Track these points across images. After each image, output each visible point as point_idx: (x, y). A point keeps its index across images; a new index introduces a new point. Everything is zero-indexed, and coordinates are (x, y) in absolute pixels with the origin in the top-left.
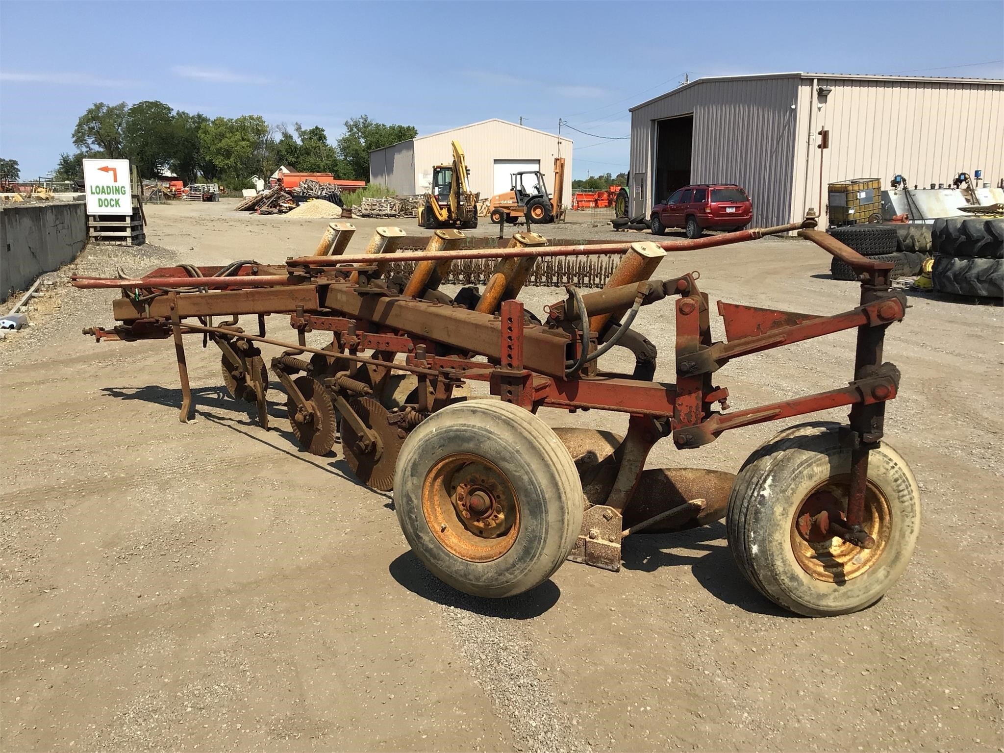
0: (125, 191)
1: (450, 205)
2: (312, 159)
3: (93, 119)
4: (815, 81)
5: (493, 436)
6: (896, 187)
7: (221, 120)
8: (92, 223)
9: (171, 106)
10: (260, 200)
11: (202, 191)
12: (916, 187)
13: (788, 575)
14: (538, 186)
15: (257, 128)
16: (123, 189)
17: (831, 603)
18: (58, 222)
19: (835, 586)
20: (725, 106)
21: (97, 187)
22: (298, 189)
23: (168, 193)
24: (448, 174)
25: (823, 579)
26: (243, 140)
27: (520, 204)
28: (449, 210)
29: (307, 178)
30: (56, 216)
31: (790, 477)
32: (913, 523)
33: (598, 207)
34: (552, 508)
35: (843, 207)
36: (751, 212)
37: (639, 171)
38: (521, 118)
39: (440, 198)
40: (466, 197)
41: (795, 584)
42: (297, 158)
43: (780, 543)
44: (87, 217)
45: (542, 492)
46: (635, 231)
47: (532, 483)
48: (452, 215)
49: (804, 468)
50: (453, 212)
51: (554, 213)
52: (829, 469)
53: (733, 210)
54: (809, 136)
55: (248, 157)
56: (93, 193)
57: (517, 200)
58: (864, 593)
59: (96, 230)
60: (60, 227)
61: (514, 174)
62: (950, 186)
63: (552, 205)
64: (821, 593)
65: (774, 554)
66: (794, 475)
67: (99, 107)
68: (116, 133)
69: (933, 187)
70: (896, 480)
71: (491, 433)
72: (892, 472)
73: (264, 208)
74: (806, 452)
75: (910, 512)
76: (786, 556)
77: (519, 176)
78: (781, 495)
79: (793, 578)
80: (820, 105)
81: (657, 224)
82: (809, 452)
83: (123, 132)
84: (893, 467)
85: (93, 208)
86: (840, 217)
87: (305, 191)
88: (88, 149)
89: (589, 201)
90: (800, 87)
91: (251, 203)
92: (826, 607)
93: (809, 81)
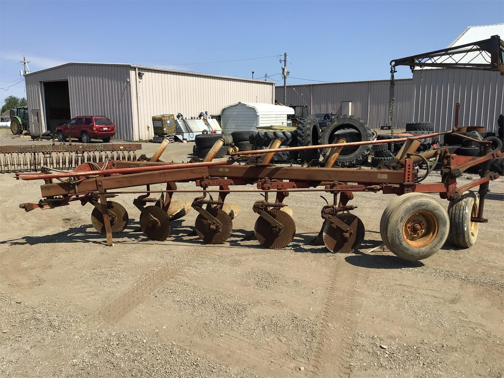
4: (137, 69)
6: (179, 118)
12: (186, 118)
20: (80, 77)
35: (161, 127)
36: (114, 130)
37: (35, 108)
53: (106, 129)
54: (137, 94)
62: (197, 118)
69: (192, 118)
80: (140, 80)
81: (61, 136)
86: (160, 132)
90: (130, 71)
93: (134, 69)
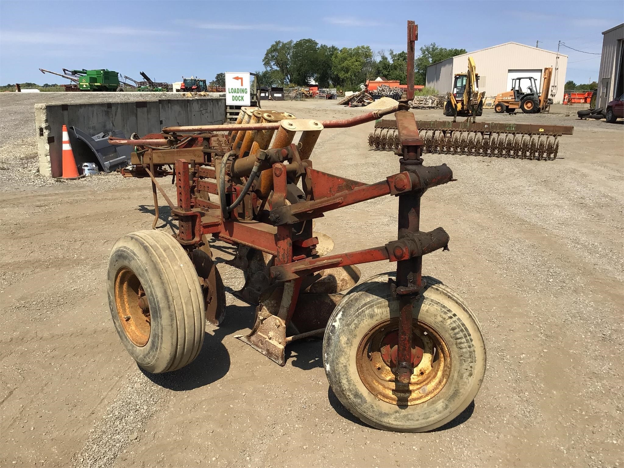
0: (247, 91)
1: (463, 100)
2: (397, 72)
3: (274, 50)
5: (135, 257)
7: (345, 49)
8: (229, 110)
9: (317, 42)
10: (352, 98)
11: (326, 93)
13: (352, 392)
14: (531, 88)
15: (366, 54)
16: (246, 90)
17: (391, 421)
18: (202, 109)
19: (397, 407)
21: (232, 89)
22: (375, 91)
23: (307, 94)
24: (465, 79)
25: (387, 400)
26: (357, 61)
27: (516, 100)
28: (463, 104)
29: (382, 84)
30: (201, 105)
31: (354, 314)
32: (471, 367)
33: (586, 103)
34: (165, 314)
37: (606, 76)
38: (538, 42)
39: (457, 95)
40: (474, 95)
41: (359, 401)
42: (389, 72)
43: (345, 366)
44: (226, 106)
45: (158, 302)
46: (594, 119)
47: (152, 294)
48: (464, 107)
49: (366, 308)
50: (465, 105)
51: (541, 106)
52: (389, 312)
55: (359, 71)
56: (230, 93)
57: (515, 97)
58: (423, 419)
59: (230, 115)
60: (204, 112)
61: (514, 79)
63: (540, 101)
64: (383, 412)
65: (341, 374)
66: (357, 313)
67: (278, 43)
68: (286, 59)
70: (453, 329)
71: (135, 254)
72: (449, 321)
73: (355, 103)
74: (371, 295)
75: (468, 358)
76: (350, 377)
77: (518, 81)
78: (346, 327)
79: (357, 395)
81: (610, 115)
82: (374, 296)
83: (291, 58)
84: (451, 318)
85: (230, 102)
87: (380, 92)
88: (271, 69)
89: (580, 99)
91: (347, 100)
92: (388, 424)
